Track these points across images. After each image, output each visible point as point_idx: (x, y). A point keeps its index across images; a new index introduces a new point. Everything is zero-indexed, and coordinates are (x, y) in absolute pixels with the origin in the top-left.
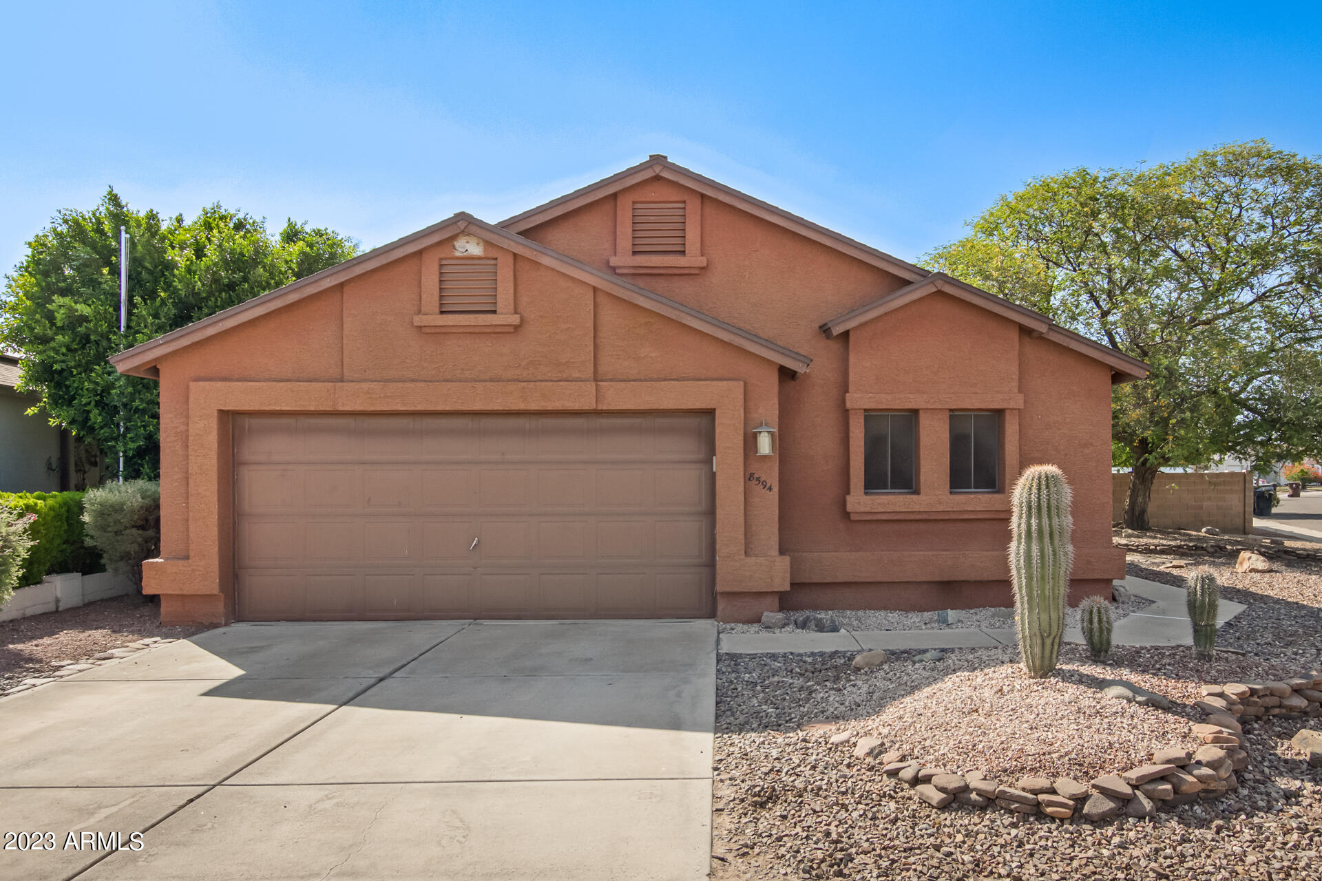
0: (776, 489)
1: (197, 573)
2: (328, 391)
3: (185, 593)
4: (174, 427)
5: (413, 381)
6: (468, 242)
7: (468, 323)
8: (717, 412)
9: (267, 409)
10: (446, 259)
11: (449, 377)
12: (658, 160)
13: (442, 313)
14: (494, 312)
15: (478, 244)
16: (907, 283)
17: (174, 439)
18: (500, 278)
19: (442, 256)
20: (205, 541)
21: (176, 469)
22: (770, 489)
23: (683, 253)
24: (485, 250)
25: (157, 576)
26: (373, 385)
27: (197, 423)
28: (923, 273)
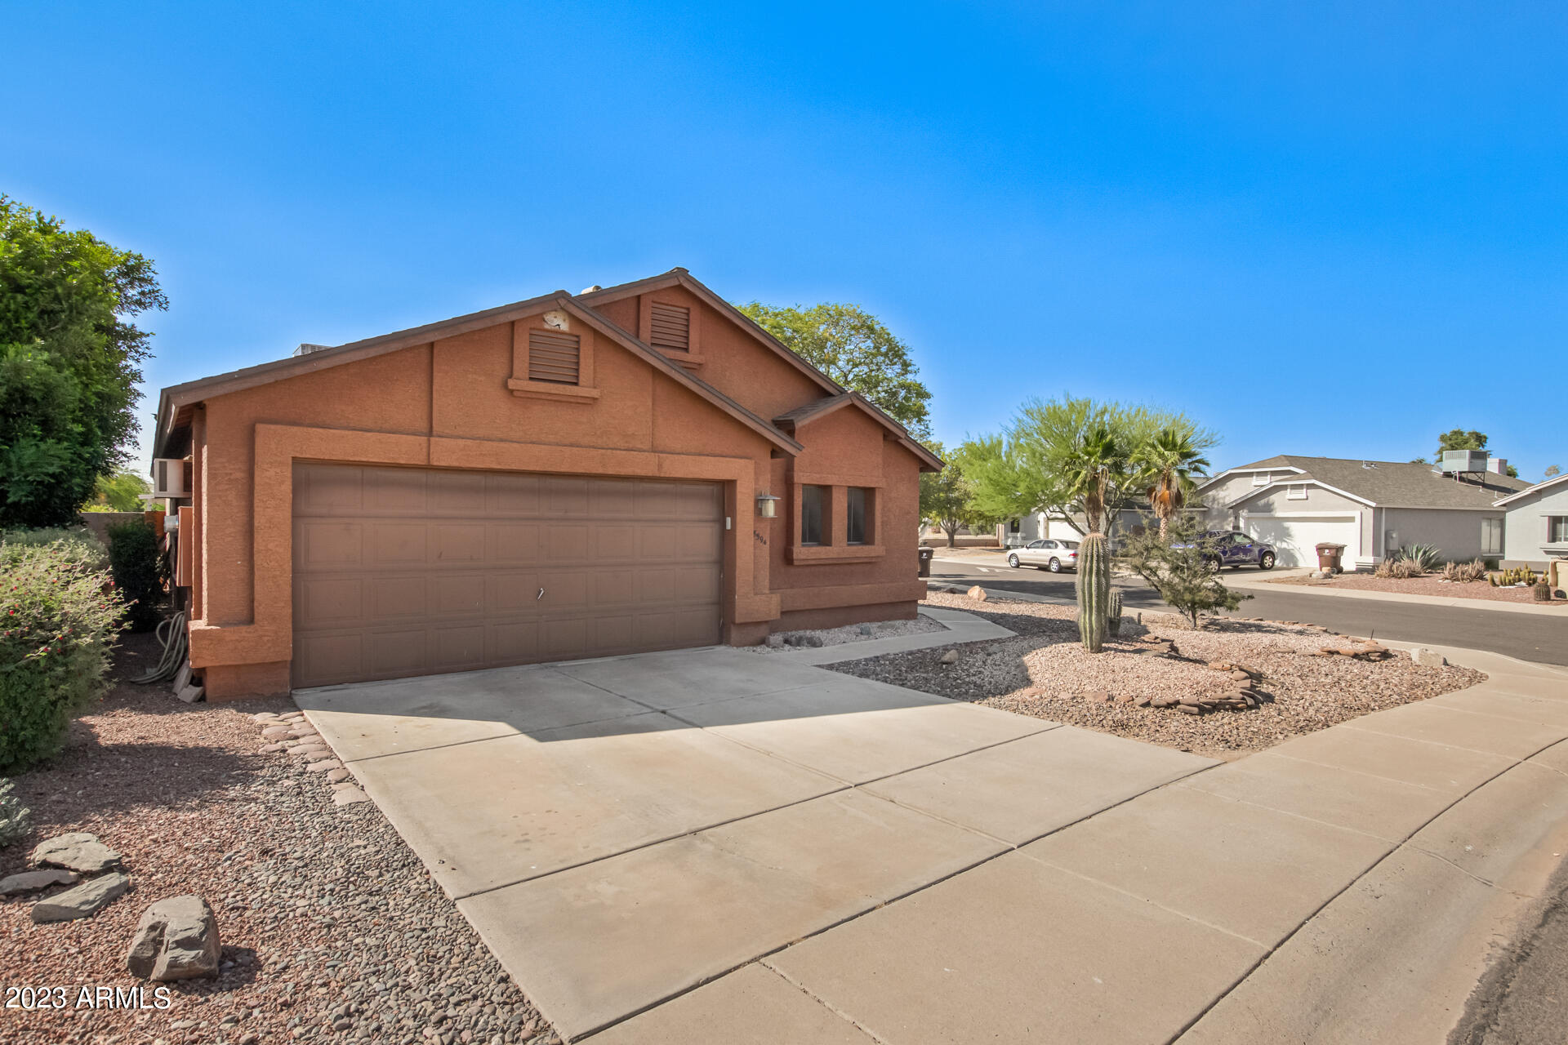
0: (768, 543)
1: (266, 639)
2: (420, 445)
3: (248, 662)
4: (227, 474)
5: (501, 440)
6: (555, 317)
7: (557, 392)
8: (738, 483)
9: (351, 459)
10: (534, 329)
11: (534, 440)
12: (682, 272)
13: (531, 379)
14: (576, 384)
15: (564, 320)
16: (830, 395)
17: (227, 487)
18: (582, 354)
19: (533, 326)
20: (275, 603)
21: (229, 522)
22: (765, 543)
23: (686, 350)
24: (570, 327)
25: (211, 646)
26: (469, 442)
27: (267, 471)
28: (840, 389)
